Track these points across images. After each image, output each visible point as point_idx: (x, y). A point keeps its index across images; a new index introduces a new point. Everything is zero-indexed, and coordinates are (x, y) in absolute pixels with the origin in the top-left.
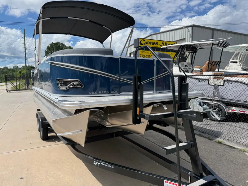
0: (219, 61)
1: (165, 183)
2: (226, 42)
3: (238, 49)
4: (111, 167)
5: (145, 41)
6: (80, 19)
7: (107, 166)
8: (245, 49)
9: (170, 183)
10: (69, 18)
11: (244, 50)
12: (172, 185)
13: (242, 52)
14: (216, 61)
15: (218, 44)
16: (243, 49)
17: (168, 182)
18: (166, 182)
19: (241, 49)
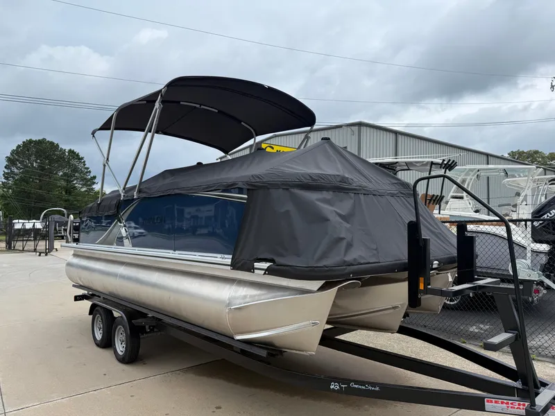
0: (440, 195)
1: (486, 403)
2: (450, 160)
3: (463, 174)
4: (373, 388)
5: (273, 148)
6: (202, 107)
7: (364, 387)
8: (476, 173)
9: (496, 402)
10: (181, 103)
11: (473, 176)
12: (500, 405)
13: (471, 179)
14: (434, 195)
15: (441, 165)
16: (472, 174)
17: (491, 402)
18: (488, 401)
19: (467, 174)
